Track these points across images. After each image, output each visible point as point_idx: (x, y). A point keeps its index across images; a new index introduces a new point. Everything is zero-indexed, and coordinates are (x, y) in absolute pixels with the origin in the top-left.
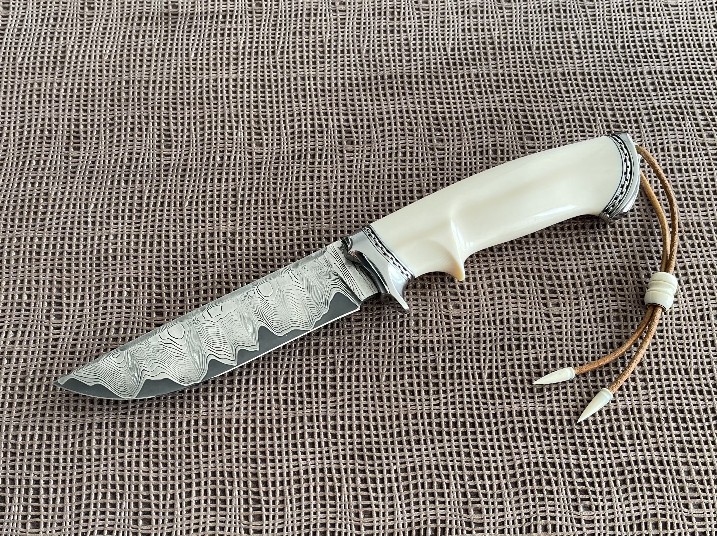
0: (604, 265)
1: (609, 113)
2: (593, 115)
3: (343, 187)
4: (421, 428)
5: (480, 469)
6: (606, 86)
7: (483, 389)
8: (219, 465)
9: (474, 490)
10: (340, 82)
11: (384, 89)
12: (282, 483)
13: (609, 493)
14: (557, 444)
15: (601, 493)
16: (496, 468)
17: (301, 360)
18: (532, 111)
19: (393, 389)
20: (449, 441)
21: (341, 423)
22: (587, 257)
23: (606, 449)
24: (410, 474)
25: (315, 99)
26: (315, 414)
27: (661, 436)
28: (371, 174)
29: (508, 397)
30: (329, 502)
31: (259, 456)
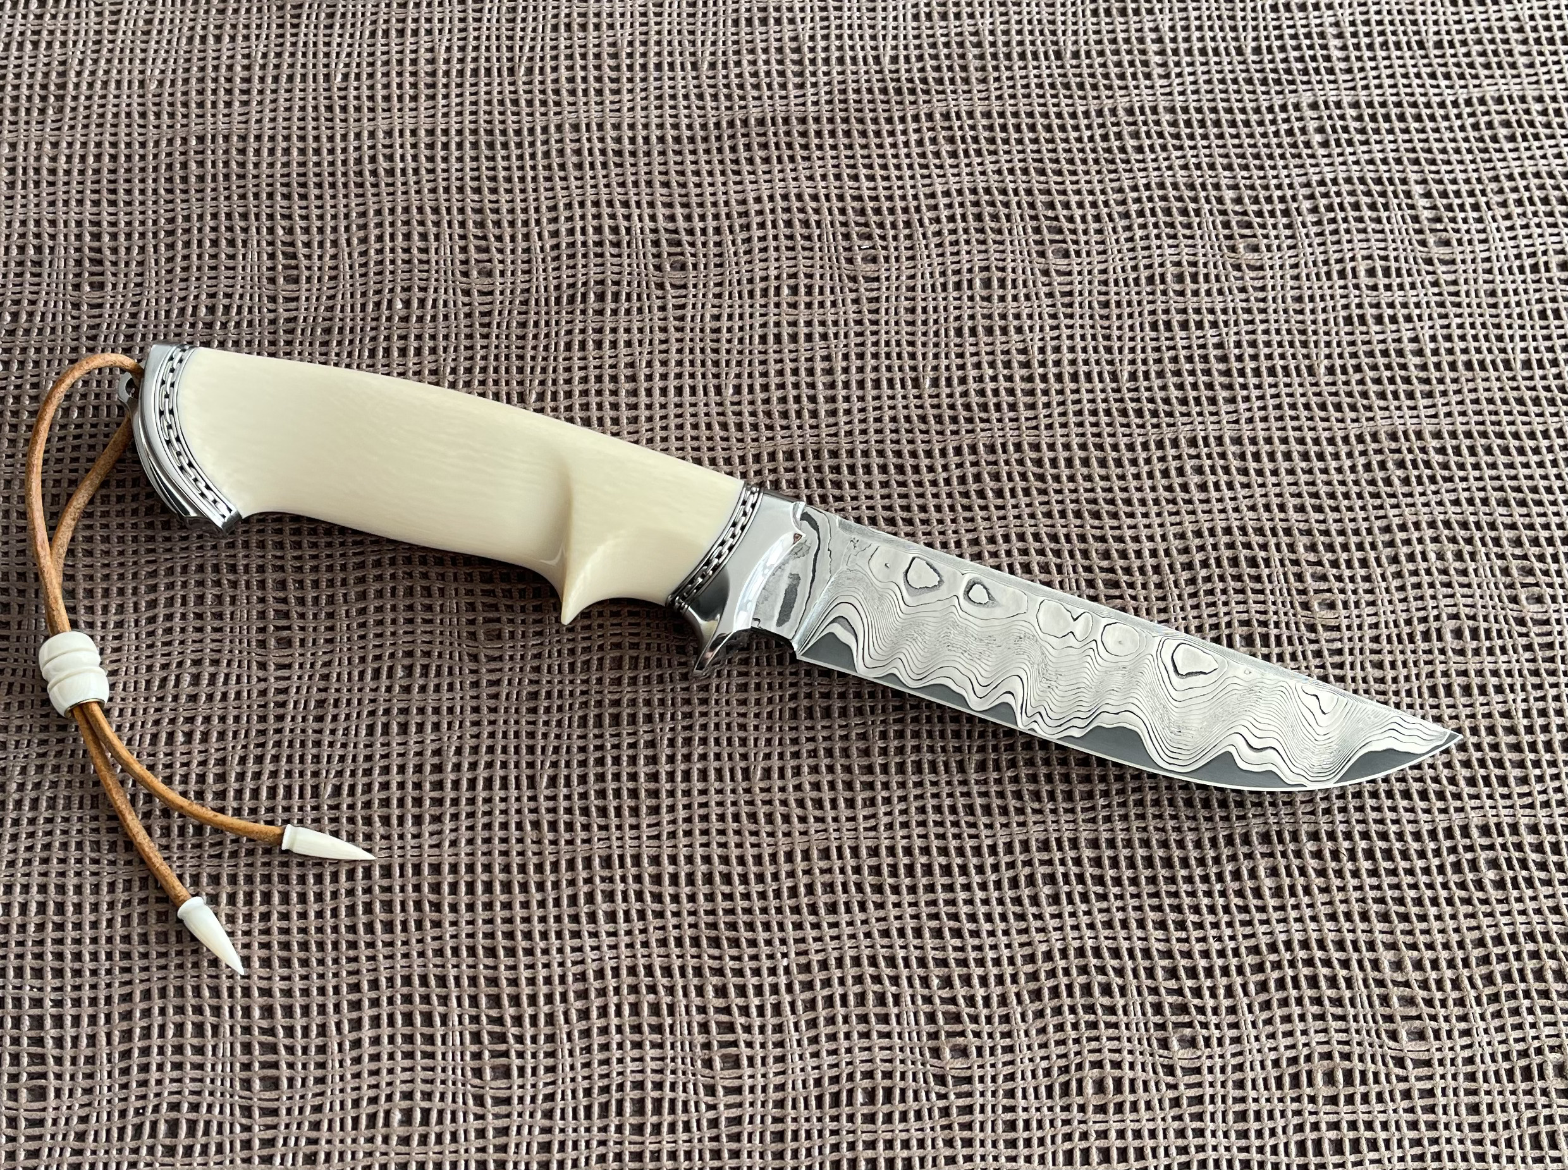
0: (1220, 526)
1: (1229, 195)
2: (1195, 200)
3: (664, 363)
4: (839, 879)
5: (963, 963)
6: (1221, 136)
7: (967, 794)
8: (417, 961)
9: (952, 1008)
10: (655, 133)
11: (748, 147)
12: (549, 999)
13: (1232, 1010)
14: (1123, 909)
15: (1215, 1011)
16: (997, 962)
17: (583, 737)
18: (1064, 193)
19: (777, 796)
20: (897, 905)
21: (671, 869)
22: (1184, 508)
23: (1226, 918)
24: (818, 976)
25: (601, 172)
26: (616, 853)
27: (1341, 889)
28: (725, 335)
29: (1021, 811)
30: (649, 1037)
31: (501, 942)
